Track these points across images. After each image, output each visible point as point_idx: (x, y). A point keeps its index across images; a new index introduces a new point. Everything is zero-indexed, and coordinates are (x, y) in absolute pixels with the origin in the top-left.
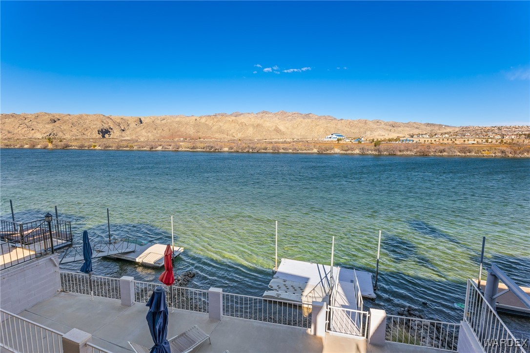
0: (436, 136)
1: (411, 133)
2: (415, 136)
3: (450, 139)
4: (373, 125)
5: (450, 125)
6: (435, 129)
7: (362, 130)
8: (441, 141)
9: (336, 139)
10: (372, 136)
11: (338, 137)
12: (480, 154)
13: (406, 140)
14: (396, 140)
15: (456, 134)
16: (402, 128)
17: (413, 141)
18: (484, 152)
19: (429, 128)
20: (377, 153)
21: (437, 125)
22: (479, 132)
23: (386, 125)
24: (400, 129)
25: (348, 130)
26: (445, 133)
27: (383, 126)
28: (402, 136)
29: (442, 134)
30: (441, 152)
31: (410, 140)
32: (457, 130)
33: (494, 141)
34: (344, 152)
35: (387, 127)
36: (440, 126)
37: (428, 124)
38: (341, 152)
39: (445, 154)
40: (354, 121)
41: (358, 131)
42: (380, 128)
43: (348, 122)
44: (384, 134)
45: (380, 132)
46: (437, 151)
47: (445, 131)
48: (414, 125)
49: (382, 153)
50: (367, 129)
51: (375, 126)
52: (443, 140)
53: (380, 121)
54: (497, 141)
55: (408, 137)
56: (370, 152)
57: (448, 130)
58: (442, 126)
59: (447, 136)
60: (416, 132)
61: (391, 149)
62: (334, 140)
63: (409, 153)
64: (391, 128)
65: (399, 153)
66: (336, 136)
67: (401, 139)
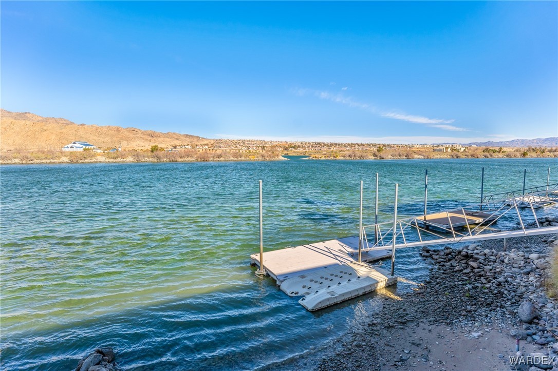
0: (198, 147)
1: (172, 144)
2: (178, 147)
3: (211, 150)
4: (128, 134)
5: (205, 138)
6: (194, 140)
7: (115, 139)
9: (82, 149)
10: (129, 146)
11: (84, 147)
12: (248, 159)
13: (171, 151)
15: (213, 145)
16: (162, 138)
17: (178, 151)
18: (250, 157)
19: (188, 140)
20: (155, 160)
21: (195, 137)
22: (230, 144)
23: (144, 134)
24: (160, 139)
25: (95, 138)
26: (205, 145)
27: (139, 135)
28: (165, 146)
29: (201, 145)
30: (219, 157)
31: (175, 151)
32: (212, 142)
33: (244, 152)
34: (112, 160)
35: (145, 137)
36: (198, 137)
37: (187, 135)
38: (107, 160)
39: (222, 159)
40: (102, 127)
41: (109, 140)
42: (138, 137)
43: (94, 128)
44: (143, 144)
45: (139, 142)
47: (203, 143)
48: (174, 136)
49: (162, 160)
50: (122, 138)
51: (131, 135)
53: (136, 130)
54: (246, 151)
55: (170, 148)
56: (147, 159)
57: (205, 142)
59: (206, 147)
60: (177, 143)
62: (79, 150)
63: (190, 159)
64: (149, 138)
65: (180, 160)
66: (81, 146)
67: (165, 149)
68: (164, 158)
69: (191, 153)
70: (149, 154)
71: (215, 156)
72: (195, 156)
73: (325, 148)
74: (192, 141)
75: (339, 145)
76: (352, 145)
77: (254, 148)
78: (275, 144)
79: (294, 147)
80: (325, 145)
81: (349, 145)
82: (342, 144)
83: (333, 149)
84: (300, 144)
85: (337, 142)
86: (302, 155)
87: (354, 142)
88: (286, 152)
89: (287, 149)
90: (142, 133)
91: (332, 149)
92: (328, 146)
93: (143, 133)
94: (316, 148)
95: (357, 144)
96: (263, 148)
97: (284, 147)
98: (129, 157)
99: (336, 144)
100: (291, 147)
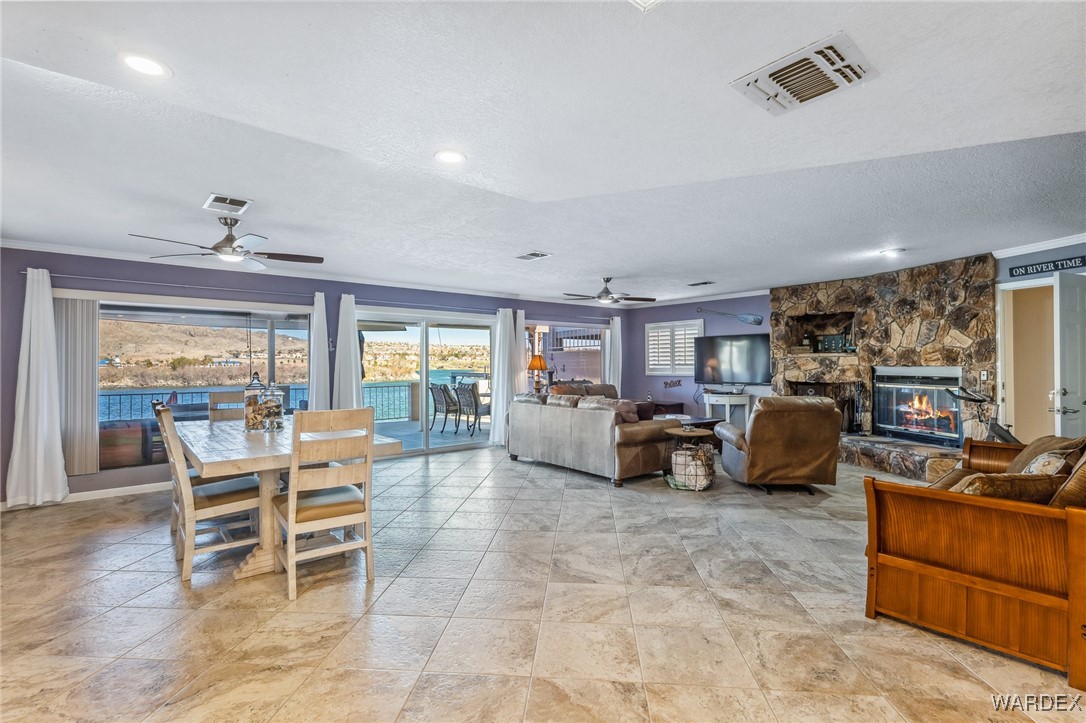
1: (233, 348)
2: (242, 356)
4: (140, 330)
8: (292, 364)
10: (140, 354)
13: (227, 362)
14: (204, 362)
16: (212, 339)
17: (241, 363)
19: (265, 342)
20: (180, 384)
23: (174, 331)
24: (207, 341)
26: (296, 351)
27: (165, 332)
28: (216, 354)
29: (290, 352)
31: (234, 363)
35: (177, 336)
36: (284, 337)
42: (160, 336)
44: (171, 350)
45: (161, 346)
46: (297, 376)
47: (294, 347)
49: (192, 383)
50: (124, 339)
51: (147, 332)
52: (295, 362)
55: (225, 357)
56: (162, 382)
57: (298, 346)
58: (288, 337)
59: (298, 355)
60: (242, 347)
61: (211, 374)
64: (186, 338)
67: (215, 360)
68: (198, 379)
70: (168, 373)
77: (387, 357)
79: (456, 356)
84: (468, 349)
86: (467, 368)
89: (444, 358)
93: (173, 328)
98: (126, 379)
100: (451, 355)
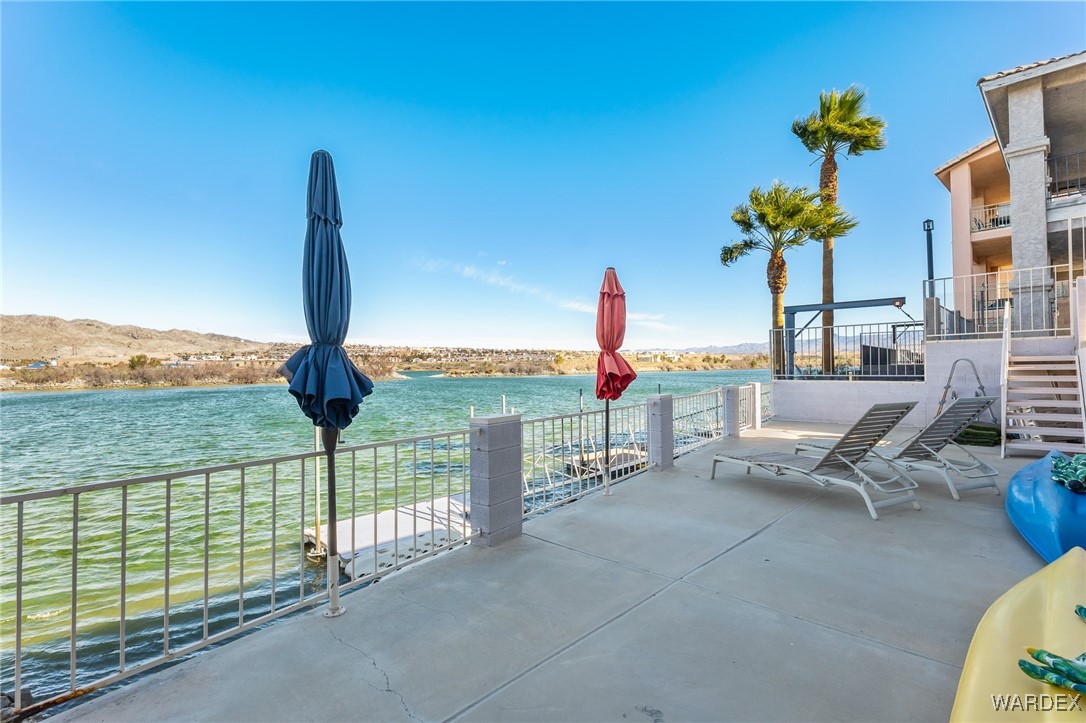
0: (235, 358)
1: (180, 351)
2: (192, 358)
3: (263, 364)
4: (75, 332)
5: (252, 340)
6: (228, 345)
7: (42, 342)
10: (78, 356)
13: (177, 365)
15: (267, 354)
16: (158, 341)
19: (216, 344)
21: (231, 338)
23: (115, 333)
24: (151, 343)
26: (251, 353)
27: (103, 334)
28: (163, 357)
29: (244, 354)
32: (267, 348)
35: (119, 338)
36: (237, 340)
37: (213, 335)
41: (28, 345)
42: (99, 339)
44: (112, 352)
45: (101, 348)
47: (248, 350)
48: (184, 336)
50: (60, 341)
51: (84, 335)
55: (174, 359)
56: (119, 382)
57: (252, 348)
58: (240, 340)
59: (254, 357)
60: (191, 349)
64: (128, 340)
65: (195, 382)
67: (163, 362)
68: (160, 379)
69: (218, 369)
70: (125, 372)
71: (270, 375)
72: (228, 375)
73: (474, 358)
74: (224, 347)
75: (497, 352)
76: (518, 352)
78: (387, 351)
79: (421, 357)
80: (475, 352)
81: (513, 352)
82: (501, 351)
83: (487, 359)
84: (431, 351)
85: (494, 348)
86: (434, 369)
87: (521, 349)
88: (406, 365)
89: (408, 360)
90: (110, 331)
91: (485, 360)
92: (480, 354)
93: (114, 330)
94: (460, 358)
95: (526, 351)
96: (366, 358)
97: (404, 356)
98: (78, 379)
99: (492, 351)
100: (415, 357)
